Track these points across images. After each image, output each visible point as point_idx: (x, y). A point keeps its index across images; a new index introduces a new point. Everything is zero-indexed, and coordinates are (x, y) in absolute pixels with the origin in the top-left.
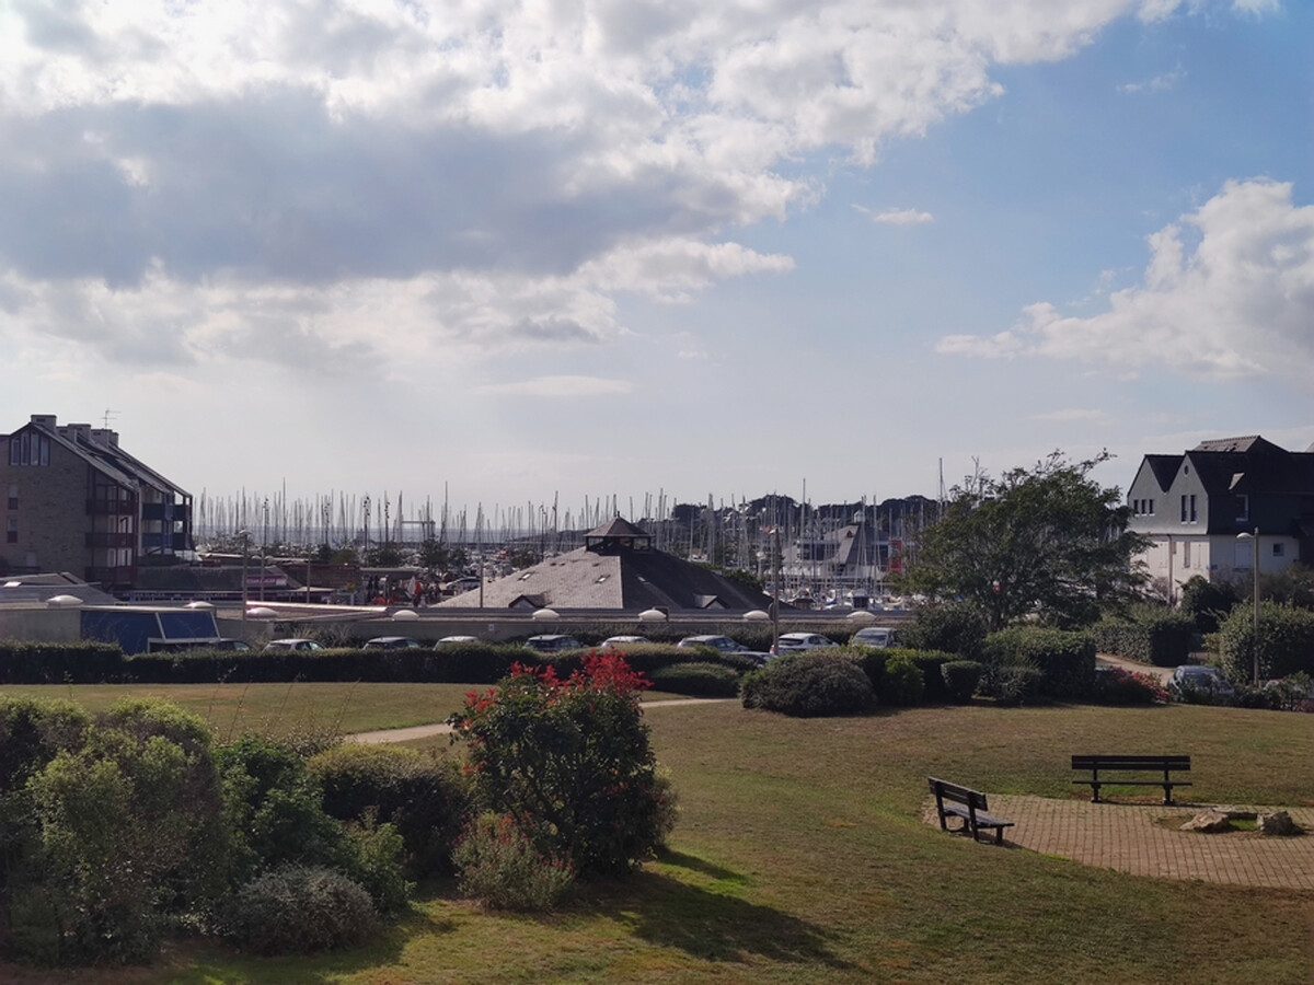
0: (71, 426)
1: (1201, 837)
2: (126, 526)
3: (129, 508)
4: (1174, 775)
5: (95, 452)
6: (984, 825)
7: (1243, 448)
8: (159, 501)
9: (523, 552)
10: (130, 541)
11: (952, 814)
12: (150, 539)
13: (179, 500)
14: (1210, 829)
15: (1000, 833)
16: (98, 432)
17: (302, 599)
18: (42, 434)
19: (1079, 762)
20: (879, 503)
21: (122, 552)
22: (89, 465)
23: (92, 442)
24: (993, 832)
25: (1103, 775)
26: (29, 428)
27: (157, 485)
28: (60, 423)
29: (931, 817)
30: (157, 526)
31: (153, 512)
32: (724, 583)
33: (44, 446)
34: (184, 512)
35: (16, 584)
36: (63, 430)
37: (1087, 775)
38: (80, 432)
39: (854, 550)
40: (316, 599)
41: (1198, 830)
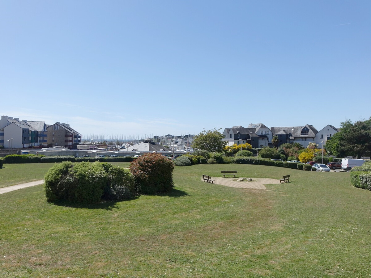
0: (62, 124)
1: (240, 182)
2: (71, 139)
3: (72, 136)
4: (235, 174)
5: (66, 127)
6: (210, 181)
7: (239, 127)
8: (76, 135)
9: (132, 143)
10: (72, 141)
11: (205, 179)
12: (75, 141)
13: (79, 135)
14: (241, 181)
15: (212, 182)
16: (66, 125)
17: (99, 150)
18: (58, 125)
19: (222, 172)
20: (185, 136)
21: (71, 143)
22: (65, 130)
23: (66, 126)
24: (211, 182)
25: (225, 174)
26: (56, 124)
27: (76, 133)
28: (61, 123)
29: (202, 180)
30: (76, 139)
31: (76, 137)
32: (164, 147)
33: (58, 126)
34: (80, 137)
35: (55, 148)
36: (61, 124)
37: (223, 174)
38: (64, 125)
39: (182, 142)
40: (101, 150)
41: (239, 181)
